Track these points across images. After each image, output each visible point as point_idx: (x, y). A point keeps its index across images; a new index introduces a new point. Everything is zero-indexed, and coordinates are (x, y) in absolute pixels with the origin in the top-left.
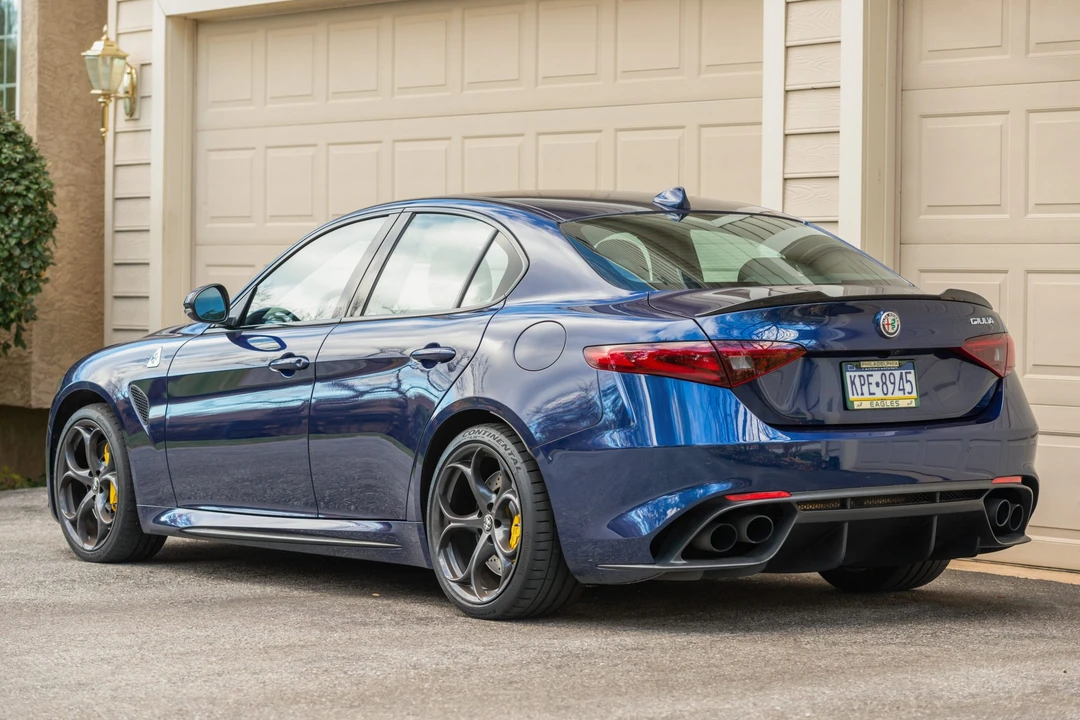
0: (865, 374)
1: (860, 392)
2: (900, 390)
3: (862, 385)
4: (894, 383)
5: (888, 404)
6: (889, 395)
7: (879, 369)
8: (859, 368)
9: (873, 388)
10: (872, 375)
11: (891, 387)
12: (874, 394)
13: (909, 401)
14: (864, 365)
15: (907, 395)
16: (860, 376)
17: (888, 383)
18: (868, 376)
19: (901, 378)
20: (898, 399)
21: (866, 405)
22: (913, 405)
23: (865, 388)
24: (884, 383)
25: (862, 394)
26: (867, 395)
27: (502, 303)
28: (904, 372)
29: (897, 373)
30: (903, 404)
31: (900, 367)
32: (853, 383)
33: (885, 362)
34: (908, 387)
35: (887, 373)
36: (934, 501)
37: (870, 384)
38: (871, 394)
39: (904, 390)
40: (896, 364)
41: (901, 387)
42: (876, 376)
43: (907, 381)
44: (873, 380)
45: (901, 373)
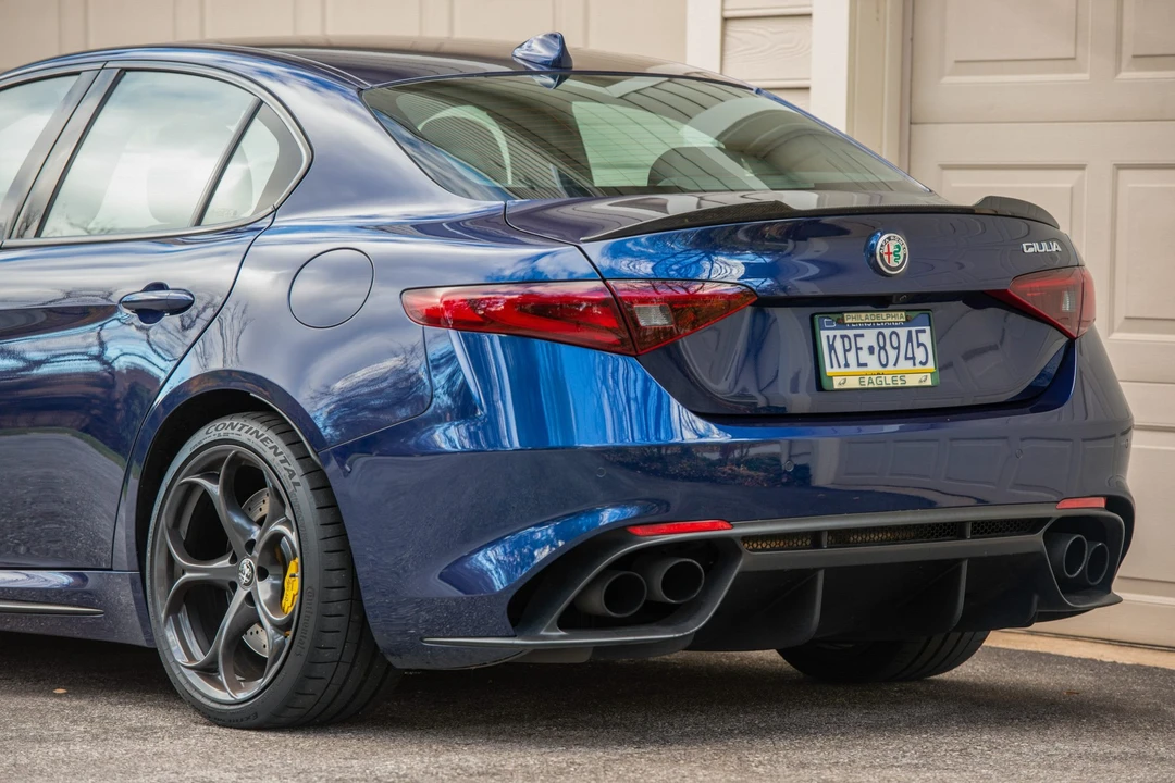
0: (851, 333)
1: (842, 362)
2: (907, 358)
3: (846, 351)
4: (898, 348)
5: (888, 381)
6: (890, 367)
7: (874, 326)
8: (841, 324)
9: (864, 356)
10: (862, 336)
11: (892, 354)
12: (865, 365)
13: (922, 376)
14: (849, 318)
15: (918, 367)
16: (843, 337)
17: (888, 347)
18: (856, 336)
19: (910, 339)
20: (904, 373)
21: (853, 383)
22: (929, 382)
23: (851, 356)
24: (882, 348)
25: (847, 365)
26: (854, 368)
27: (269, 220)
28: (913, 329)
29: (903, 332)
30: (913, 381)
31: (908, 322)
32: (832, 348)
33: (884, 314)
34: (920, 354)
35: (887, 332)
36: (962, 536)
37: (858, 349)
38: (860, 365)
39: (913, 358)
40: (900, 317)
41: (910, 355)
42: (870, 337)
43: (919, 345)
44: (863, 343)
45: (910, 332)
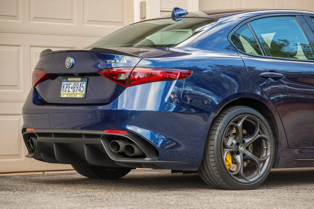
0: (68, 83)
1: (65, 91)
2: (79, 90)
3: (66, 88)
4: (77, 88)
5: (73, 96)
6: (75, 92)
7: (74, 81)
8: (68, 81)
10: (71, 84)
11: (76, 88)
12: (70, 92)
13: (80, 95)
14: (69, 79)
15: (81, 93)
16: (67, 84)
17: (76, 87)
18: (70, 84)
19: (80, 86)
20: (76, 94)
21: (65, 96)
22: (82, 97)
23: (67, 89)
24: (74, 87)
25: (66, 91)
26: (67, 92)
28: (82, 83)
29: (79, 83)
30: (78, 96)
31: (81, 81)
32: (64, 87)
33: (76, 79)
34: (82, 90)
35: (76, 83)
37: (69, 87)
38: (69, 91)
39: (80, 90)
40: (79, 79)
41: (80, 89)
42: (72, 84)
43: (82, 87)
44: (71, 86)
45: (81, 83)
